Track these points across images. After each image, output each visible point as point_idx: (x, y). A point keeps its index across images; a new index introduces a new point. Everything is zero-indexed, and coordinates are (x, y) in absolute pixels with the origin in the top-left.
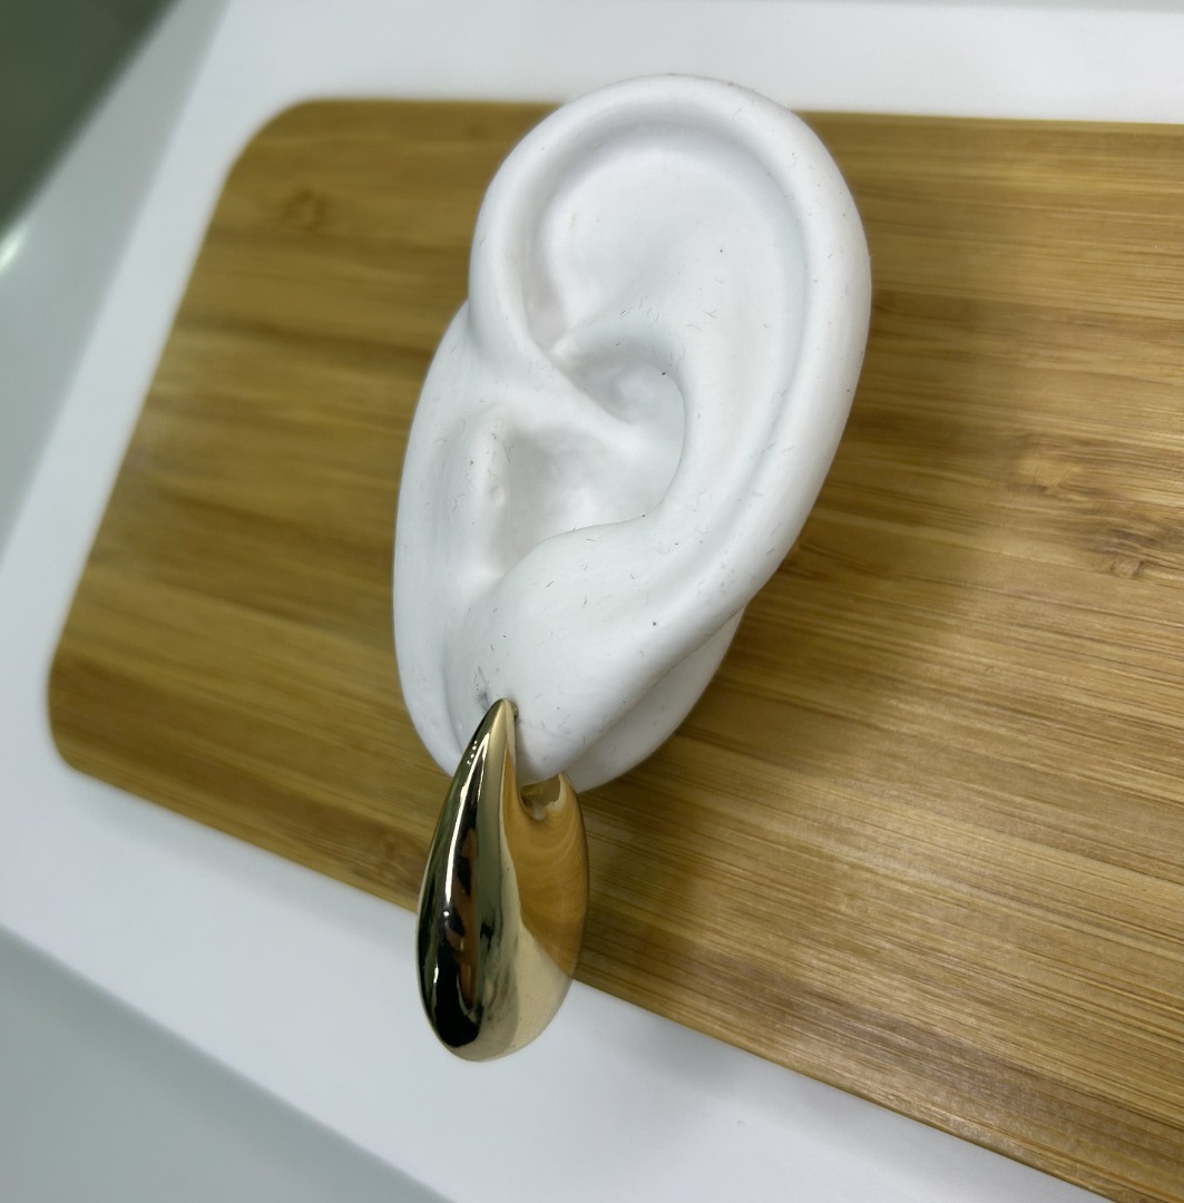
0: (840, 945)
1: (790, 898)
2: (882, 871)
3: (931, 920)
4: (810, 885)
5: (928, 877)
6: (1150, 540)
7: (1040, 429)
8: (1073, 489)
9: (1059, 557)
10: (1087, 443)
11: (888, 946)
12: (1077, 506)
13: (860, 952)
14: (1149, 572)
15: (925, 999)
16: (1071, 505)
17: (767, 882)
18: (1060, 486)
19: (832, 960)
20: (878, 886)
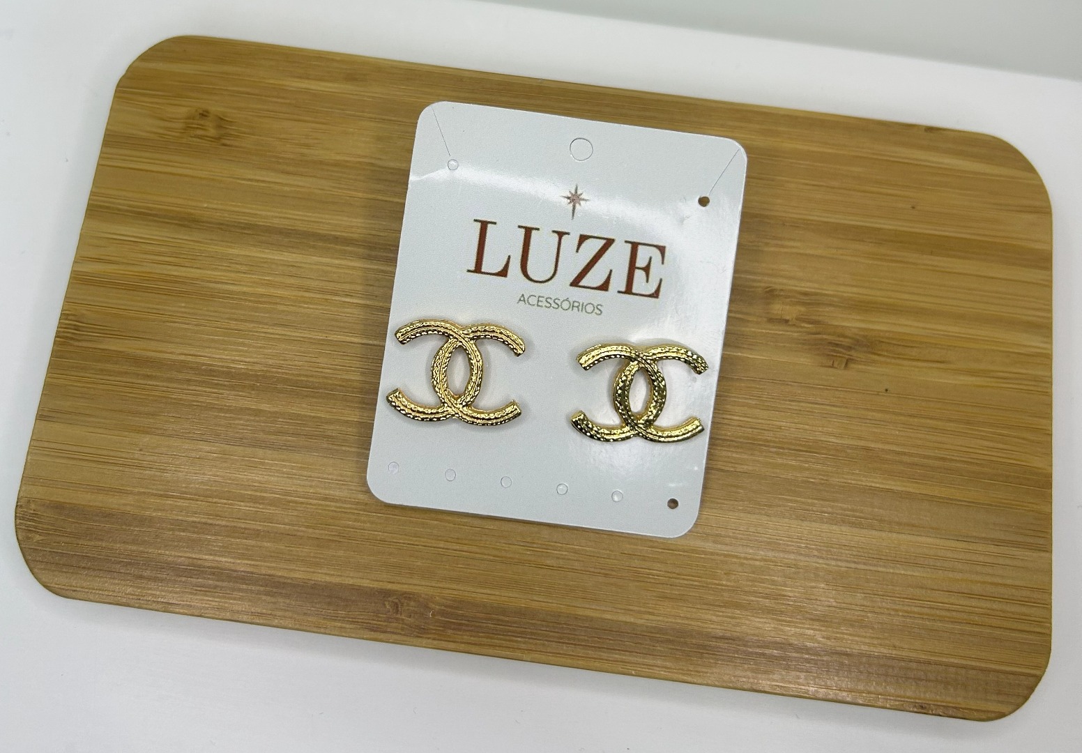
0: (727, 605)
1: (691, 583)
2: (743, 555)
3: (776, 578)
4: (702, 572)
5: (770, 554)
6: (850, 348)
7: (778, 287)
8: (803, 321)
9: (804, 361)
10: (806, 294)
11: (754, 599)
12: (808, 330)
13: (738, 606)
14: (852, 365)
15: (782, 625)
16: (803, 330)
17: (675, 575)
18: (797, 319)
19: (725, 614)
20: (742, 565)
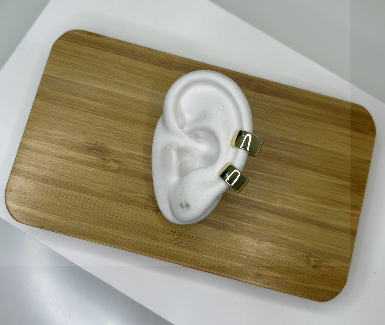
2: (146, 88)
4: (160, 85)
6: (94, 149)
8: (108, 161)
13: (150, 73)
15: (137, 66)
16: (109, 157)
20: (147, 85)
